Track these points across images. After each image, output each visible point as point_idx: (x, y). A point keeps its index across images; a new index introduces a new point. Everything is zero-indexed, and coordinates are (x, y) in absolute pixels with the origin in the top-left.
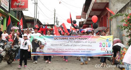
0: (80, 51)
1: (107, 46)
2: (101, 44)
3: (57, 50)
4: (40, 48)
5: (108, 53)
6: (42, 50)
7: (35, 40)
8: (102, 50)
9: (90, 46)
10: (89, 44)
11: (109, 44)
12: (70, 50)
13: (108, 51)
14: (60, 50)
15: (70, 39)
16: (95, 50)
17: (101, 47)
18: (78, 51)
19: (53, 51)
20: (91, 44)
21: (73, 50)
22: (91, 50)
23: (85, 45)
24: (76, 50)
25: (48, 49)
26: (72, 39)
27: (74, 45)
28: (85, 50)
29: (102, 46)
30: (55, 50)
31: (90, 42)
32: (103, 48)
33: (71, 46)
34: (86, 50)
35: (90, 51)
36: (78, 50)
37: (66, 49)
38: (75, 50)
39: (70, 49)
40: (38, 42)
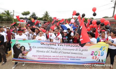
0: (69, 58)
1: (99, 55)
2: (93, 52)
3: (43, 57)
4: (23, 55)
5: (99, 62)
6: (25, 57)
7: (17, 45)
8: (93, 59)
9: (80, 54)
10: (80, 52)
11: (102, 53)
12: (58, 58)
13: (99, 60)
14: (47, 57)
15: (59, 45)
16: (86, 58)
17: (93, 55)
18: (67, 59)
19: (38, 58)
20: (82, 52)
21: (62, 58)
22: (81, 58)
23: (75, 53)
24: (65, 58)
25: (33, 56)
26: (60, 45)
27: (63, 53)
28: (74, 58)
30: (41, 57)
31: (81, 50)
32: (95, 57)
33: (59, 53)
34: (76, 58)
35: (80, 59)
36: (67, 58)
37: (53, 56)
38: (63, 58)
39: (58, 56)
40: (21, 47)
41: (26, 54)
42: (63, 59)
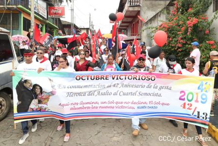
0: (136, 106)
1: (197, 101)
2: (183, 94)
3: (81, 106)
5: (199, 117)
6: (45, 106)
7: (25, 81)
8: (184, 107)
9: (157, 95)
10: (156, 91)
11: (204, 97)
12: (112, 105)
13: (199, 113)
14: (90, 106)
15: (113, 79)
16: (168, 104)
17: (184, 100)
18: (131, 108)
19: (72, 109)
20: (159, 92)
21: (120, 105)
22: (159, 103)
23: (146, 94)
24: (126, 105)
26: (117, 79)
27: (122, 94)
28: (145, 105)
29: (186, 99)
30: (76, 106)
31: (158, 87)
32: (188, 104)
33: (115, 94)
34: (149, 105)
35: (156, 105)
36: (130, 105)
37: (102, 103)
38: (123, 105)
39: (113, 102)
41: (46, 101)
42: (122, 107)
